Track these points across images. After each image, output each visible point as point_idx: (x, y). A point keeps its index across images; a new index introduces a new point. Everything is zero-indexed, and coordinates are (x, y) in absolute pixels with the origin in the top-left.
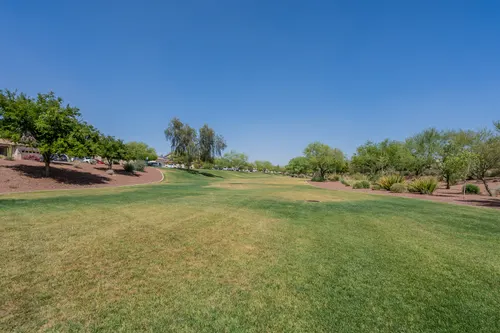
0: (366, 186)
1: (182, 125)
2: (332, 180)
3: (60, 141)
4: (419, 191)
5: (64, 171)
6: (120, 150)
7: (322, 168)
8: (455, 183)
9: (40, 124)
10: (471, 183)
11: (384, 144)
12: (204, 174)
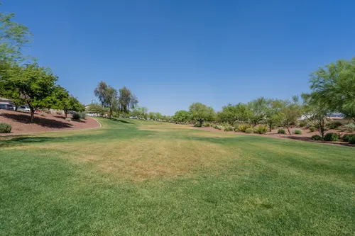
0: (231, 130)
1: (106, 86)
2: (206, 126)
4: (259, 132)
6: (75, 105)
7: (200, 118)
8: (273, 128)
9: (34, 86)
10: (281, 128)
11: (238, 106)
12: (122, 121)
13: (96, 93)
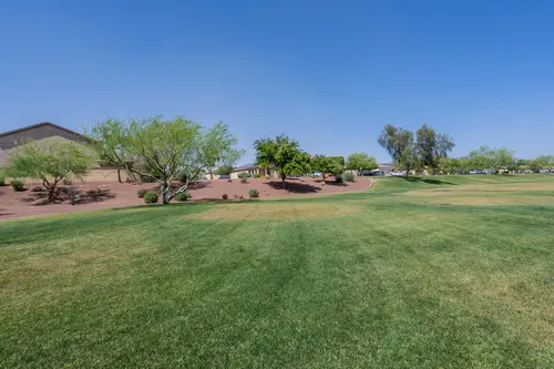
1: (395, 130)
3: (288, 165)
5: (295, 184)
9: (277, 156)
13: (381, 142)
